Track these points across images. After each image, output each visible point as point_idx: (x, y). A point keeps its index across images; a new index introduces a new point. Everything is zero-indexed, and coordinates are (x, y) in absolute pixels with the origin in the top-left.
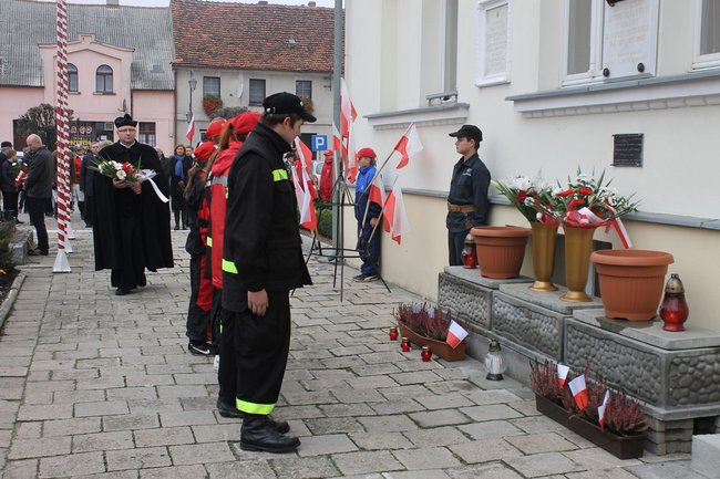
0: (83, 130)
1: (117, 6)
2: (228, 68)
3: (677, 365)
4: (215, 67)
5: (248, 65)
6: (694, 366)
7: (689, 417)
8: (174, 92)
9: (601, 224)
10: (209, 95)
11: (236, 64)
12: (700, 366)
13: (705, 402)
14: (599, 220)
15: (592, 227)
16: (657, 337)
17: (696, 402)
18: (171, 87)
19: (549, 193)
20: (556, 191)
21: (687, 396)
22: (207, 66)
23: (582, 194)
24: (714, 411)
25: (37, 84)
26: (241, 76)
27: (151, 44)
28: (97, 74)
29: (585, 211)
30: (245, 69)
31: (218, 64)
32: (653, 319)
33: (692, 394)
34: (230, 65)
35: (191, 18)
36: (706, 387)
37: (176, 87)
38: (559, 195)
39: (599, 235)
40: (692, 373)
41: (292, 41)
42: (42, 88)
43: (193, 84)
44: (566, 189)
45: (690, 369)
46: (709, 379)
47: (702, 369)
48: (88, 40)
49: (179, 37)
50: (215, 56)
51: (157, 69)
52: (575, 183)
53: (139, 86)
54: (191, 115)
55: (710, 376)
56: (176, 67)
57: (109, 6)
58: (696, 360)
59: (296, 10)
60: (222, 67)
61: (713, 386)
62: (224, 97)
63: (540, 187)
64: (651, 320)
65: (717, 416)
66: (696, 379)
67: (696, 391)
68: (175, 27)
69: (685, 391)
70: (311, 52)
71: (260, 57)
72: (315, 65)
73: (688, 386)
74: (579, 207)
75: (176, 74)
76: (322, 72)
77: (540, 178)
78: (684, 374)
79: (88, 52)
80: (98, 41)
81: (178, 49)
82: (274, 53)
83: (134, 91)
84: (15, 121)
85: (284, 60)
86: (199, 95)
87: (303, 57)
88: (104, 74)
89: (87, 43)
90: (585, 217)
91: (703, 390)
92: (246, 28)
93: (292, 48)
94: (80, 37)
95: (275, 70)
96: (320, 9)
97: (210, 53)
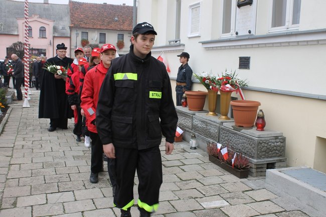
0: (34, 52)
1: (48, 4)
2: (91, 29)
3: (261, 144)
4: (86, 28)
5: (99, 27)
6: (267, 144)
7: (265, 163)
8: (70, 38)
9: (234, 91)
10: (83, 39)
11: (94, 27)
12: (270, 144)
13: (271, 157)
14: (233, 89)
15: (230, 91)
16: (254, 133)
17: (268, 157)
18: (69, 36)
19: (215, 79)
20: (217, 78)
21: (265, 155)
22: (83, 28)
23: (227, 79)
24: (274, 160)
25: (16, 34)
26: (96, 32)
27: (61, 19)
28: (40, 30)
29: (228, 85)
30: (98, 29)
31: (88, 27)
32: (253, 126)
33: (266, 154)
34: (92, 27)
35: (77, 9)
36: (271, 151)
37: (71, 35)
38: (218, 79)
39: (233, 95)
40: (266, 147)
41: (116, 19)
42: (18, 35)
43: (77, 34)
44: (221, 77)
45: (266, 145)
46: (273, 149)
47: (270, 145)
48: (36, 17)
49: (72, 16)
50: (86, 24)
51: (63, 28)
52: (225, 75)
53: (56, 35)
54: (77, 47)
55: (273, 147)
56: (71, 28)
57: (44, 3)
58: (268, 142)
59: (118, 6)
60: (89, 28)
61: (274, 151)
62: (89, 40)
63: (211, 76)
64: (252, 127)
65: (275, 163)
66: (268, 149)
67: (268, 153)
68: (71, 12)
69: (264, 153)
70: (124, 23)
71: (104, 25)
72: (125, 28)
73: (265, 151)
74: (226, 84)
75: (71, 31)
76: (128, 31)
77: (211, 73)
78: (264, 147)
79: (36, 22)
80: (41, 17)
81: (72, 21)
82: (109, 23)
83: (54, 37)
84: (7, 48)
85: (113, 25)
86: (80, 39)
87: (120, 25)
88: (43, 30)
89: (36, 18)
90: (228, 88)
91: (270, 153)
92: (98, 13)
93: (116, 21)
94: (33, 16)
95: (110, 30)
96: (128, 7)
97: (84, 22)
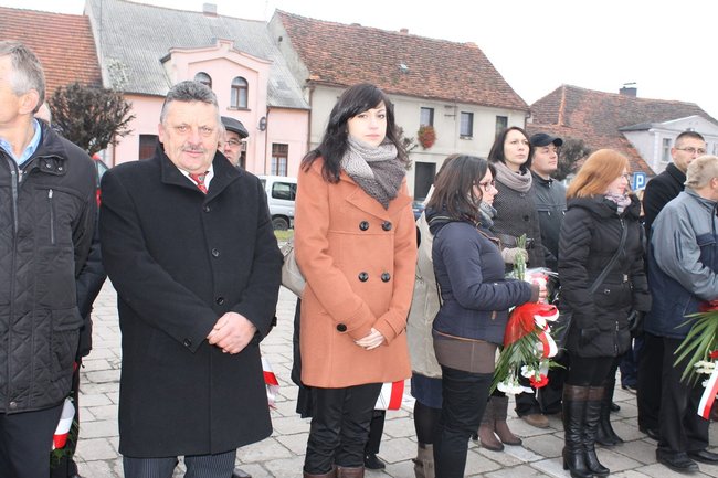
1: (215, 15)
8: (309, 112)
18: (307, 107)
28: (232, 87)
37: (310, 105)
41: (404, 66)
48: (226, 47)
51: (282, 85)
53: (274, 103)
56: (311, 85)
57: (206, 13)
59: (394, 34)
70: (427, 79)
71: (384, 80)
72: (437, 92)
75: (311, 92)
79: (225, 61)
82: (395, 77)
83: (270, 108)
85: (405, 84)
87: (423, 84)
88: (241, 86)
89: (225, 50)
92: (356, 49)
93: (407, 73)
94: (218, 44)
95: (405, 95)
96: (414, 38)
97: (339, 72)
